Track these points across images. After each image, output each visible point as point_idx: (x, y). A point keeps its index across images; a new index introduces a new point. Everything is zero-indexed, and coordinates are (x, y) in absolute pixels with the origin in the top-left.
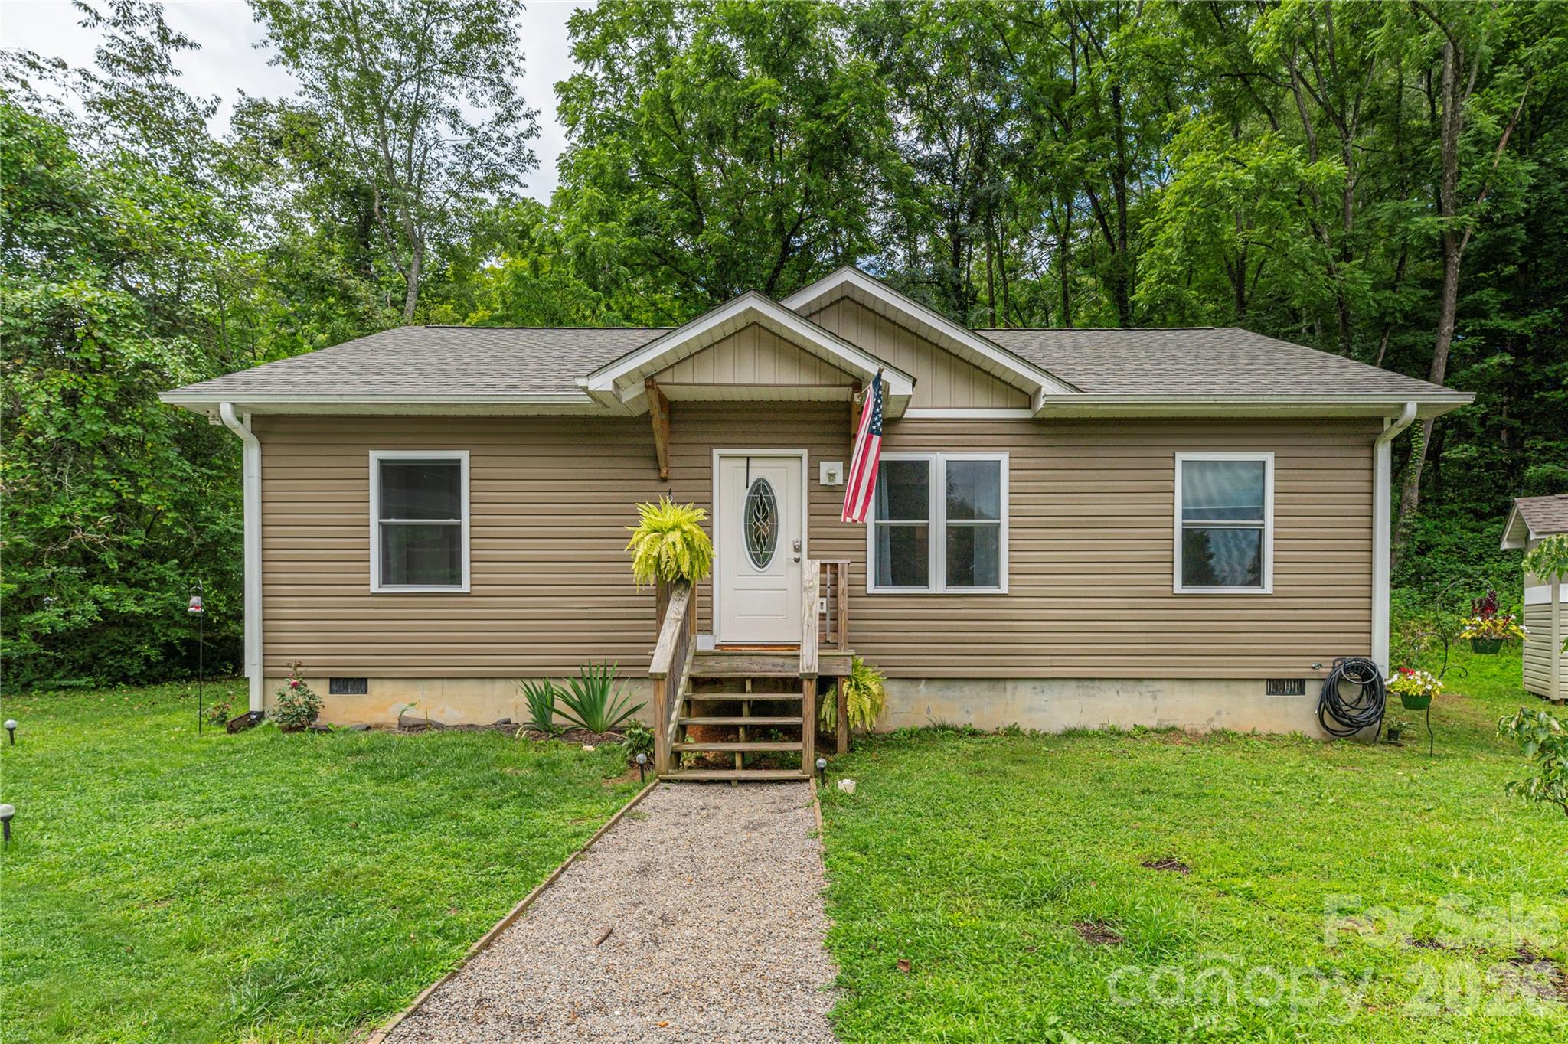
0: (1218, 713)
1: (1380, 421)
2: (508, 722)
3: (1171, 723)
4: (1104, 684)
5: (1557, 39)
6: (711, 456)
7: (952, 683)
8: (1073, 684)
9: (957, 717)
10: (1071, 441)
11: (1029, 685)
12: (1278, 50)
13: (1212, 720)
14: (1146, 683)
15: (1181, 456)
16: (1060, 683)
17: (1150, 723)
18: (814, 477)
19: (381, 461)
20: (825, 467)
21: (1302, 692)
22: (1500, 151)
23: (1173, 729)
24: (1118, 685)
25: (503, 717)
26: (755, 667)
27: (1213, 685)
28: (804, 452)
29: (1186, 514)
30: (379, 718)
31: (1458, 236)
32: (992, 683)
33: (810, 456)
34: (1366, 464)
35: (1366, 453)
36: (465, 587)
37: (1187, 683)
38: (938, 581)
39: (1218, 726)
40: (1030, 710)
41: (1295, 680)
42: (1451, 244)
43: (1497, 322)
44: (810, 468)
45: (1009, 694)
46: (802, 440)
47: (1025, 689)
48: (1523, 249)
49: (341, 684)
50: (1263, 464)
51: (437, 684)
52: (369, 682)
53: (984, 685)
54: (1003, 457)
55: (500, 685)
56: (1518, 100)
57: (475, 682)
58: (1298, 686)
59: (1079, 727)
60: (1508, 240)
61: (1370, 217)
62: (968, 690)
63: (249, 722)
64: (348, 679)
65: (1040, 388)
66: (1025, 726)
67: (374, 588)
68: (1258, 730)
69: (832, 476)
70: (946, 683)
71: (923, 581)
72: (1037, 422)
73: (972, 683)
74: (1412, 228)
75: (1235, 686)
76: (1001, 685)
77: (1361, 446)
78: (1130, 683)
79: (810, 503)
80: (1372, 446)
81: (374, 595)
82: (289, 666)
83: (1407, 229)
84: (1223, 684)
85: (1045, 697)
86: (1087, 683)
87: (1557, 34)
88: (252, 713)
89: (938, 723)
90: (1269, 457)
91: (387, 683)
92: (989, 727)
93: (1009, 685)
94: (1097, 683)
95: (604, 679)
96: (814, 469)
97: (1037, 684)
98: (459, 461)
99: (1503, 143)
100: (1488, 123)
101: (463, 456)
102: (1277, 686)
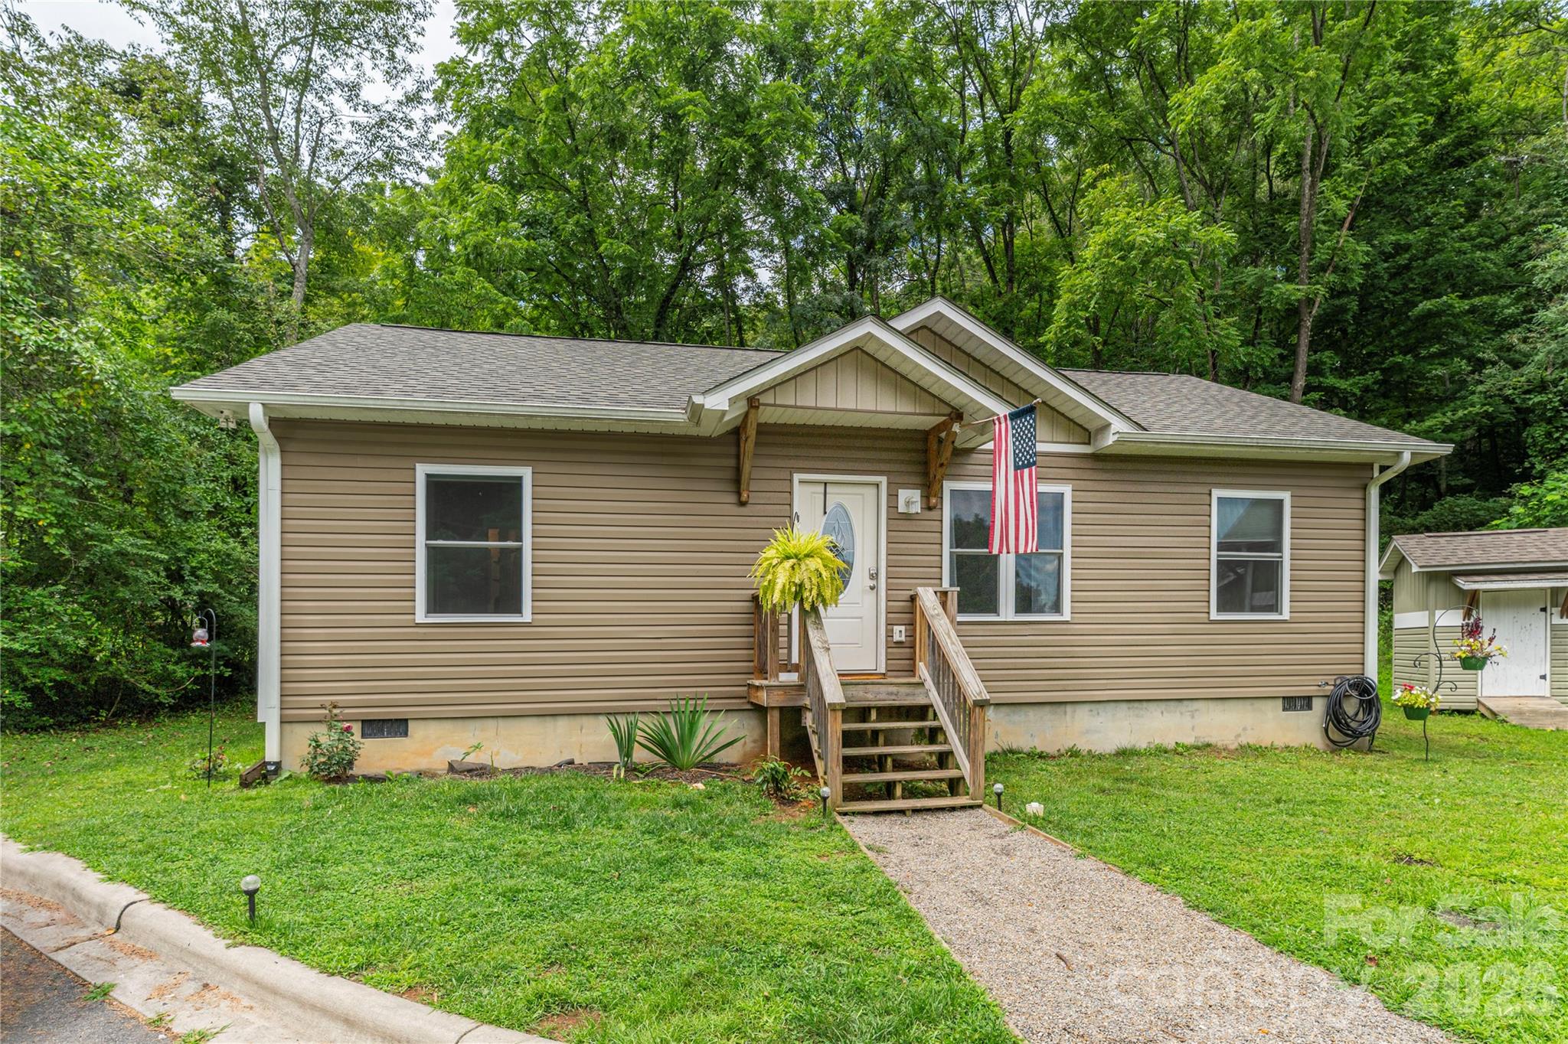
0: (1245, 729)
1: (1371, 466)
2: (571, 762)
3: (1207, 740)
4: (1152, 705)
5: (1391, 140)
6: (791, 481)
7: (1018, 708)
8: (1124, 706)
9: (1023, 741)
10: (1126, 477)
11: (1087, 707)
12: (1198, 124)
13: (1239, 736)
14: (1186, 703)
15: (1217, 493)
16: (1112, 705)
17: (1189, 740)
18: (892, 506)
19: (428, 476)
20: (904, 495)
21: (1310, 707)
22: (1345, 232)
23: (1209, 745)
24: (1163, 705)
25: (566, 757)
26: (870, 696)
27: (1240, 704)
28: (883, 480)
29: (1221, 547)
30: (423, 764)
31: (1310, 302)
32: (1054, 707)
33: (889, 483)
34: (1359, 504)
35: (1359, 494)
36: (527, 616)
37: (1219, 703)
38: (1007, 608)
39: (1244, 741)
40: (1087, 732)
41: (1304, 698)
42: (1304, 310)
43: (1331, 381)
44: (889, 495)
45: (1068, 717)
46: (883, 467)
47: (1082, 712)
48: (1353, 317)
49: (375, 727)
50: (1280, 502)
51: (492, 723)
52: (411, 724)
53: (1047, 708)
54: (1066, 489)
55: (562, 723)
56: (1359, 189)
57: (535, 719)
58: (1306, 702)
59: (1129, 747)
60: (1343, 310)
61: (1236, 279)
62: (1032, 714)
63: (263, 774)
64: (384, 721)
65: (1109, 424)
66: (1083, 746)
67: (421, 617)
68: (1276, 743)
69: (908, 503)
70: (1013, 708)
71: (994, 609)
72: (1096, 457)
73: (1036, 708)
74: (1276, 293)
75: (1258, 704)
76: (1062, 708)
77: (1355, 488)
78: (1172, 704)
79: (889, 531)
80: (1365, 488)
81: (419, 625)
82: (323, 707)
83: (1271, 293)
84: (1248, 702)
85: (1100, 719)
86: (1136, 705)
87: (1388, 136)
88: (269, 763)
89: (1006, 747)
90: (1286, 496)
91: (433, 725)
92: (1052, 750)
93: (1069, 708)
94: (1145, 704)
95: (694, 712)
96: (893, 496)
97: (1093, 706)
98: (520, 478)
99: (1347, 225)
100: (1340, 206)
101: (526, 473)
102: (1291, 703)
